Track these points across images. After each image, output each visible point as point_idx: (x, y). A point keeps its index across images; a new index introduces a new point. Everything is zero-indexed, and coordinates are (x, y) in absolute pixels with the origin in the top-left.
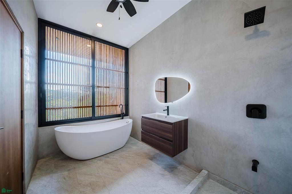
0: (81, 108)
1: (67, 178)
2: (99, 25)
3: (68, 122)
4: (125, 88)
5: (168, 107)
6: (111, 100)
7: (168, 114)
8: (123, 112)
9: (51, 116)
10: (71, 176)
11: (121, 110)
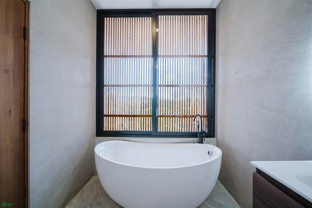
0: (140, 118)
4: (208, 86)
6: (189, 107)
8: (202, 130)
11: (198, 126)
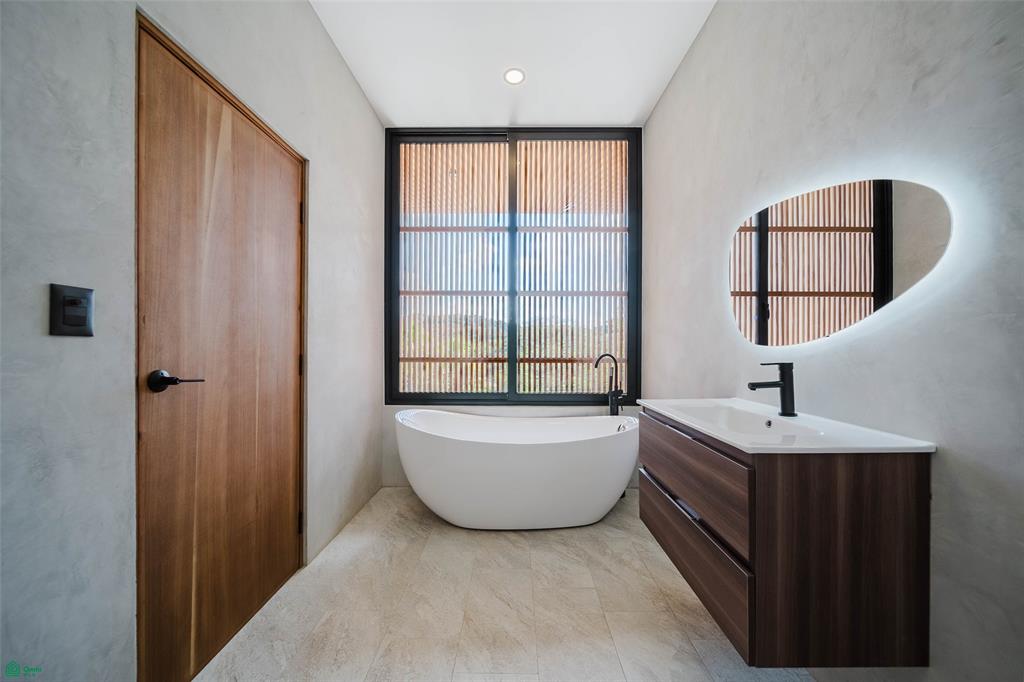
2: (514, 77)
3: (458, 400)
5: (786, 369)
7: (788, 410)
8: (616, 387)
9: (412, 379)
11: (611, 378)
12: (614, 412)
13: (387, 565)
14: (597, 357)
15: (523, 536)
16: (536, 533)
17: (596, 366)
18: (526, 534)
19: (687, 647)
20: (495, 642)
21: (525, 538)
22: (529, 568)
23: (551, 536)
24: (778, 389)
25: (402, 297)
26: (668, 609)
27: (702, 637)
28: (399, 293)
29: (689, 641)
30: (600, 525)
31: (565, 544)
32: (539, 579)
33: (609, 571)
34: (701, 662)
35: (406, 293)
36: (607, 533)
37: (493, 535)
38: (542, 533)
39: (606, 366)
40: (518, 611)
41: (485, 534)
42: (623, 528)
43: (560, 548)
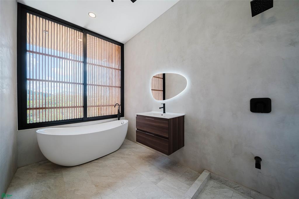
1: (52, 187)
2: (92, 15)
5: (164, 104)
7: (164, 112)
8: (119, 112)
10: (57, 184)
11: (118, 110)
12: (119, 119)
13: (49, 190)
14: (115, 104)
15: (100, 160)
16: (104, 157)
17: (115, 107)
18: (100, 159)
19: (150, 164)
20: (109, 186)
21: (101, 160)
22: (107, 166)
23: (108, 156)
24: (163, 109)
25: (28, 81)
26: (143, 159)
27: (151, 161)
28: (26, 79)
29: (150, 163)
30: (120, 149)
31: (113, 157)
32: (112, 167)
33: (127, 158)
34: (153, 165)
35: (30, 79)
36: (123, 150)
37: (89, 163)
38: (105, 157)
39: (117, 107)
40: (111, 176)
41: (86, 164)
42: (126, 148)
43: (113, 158)
